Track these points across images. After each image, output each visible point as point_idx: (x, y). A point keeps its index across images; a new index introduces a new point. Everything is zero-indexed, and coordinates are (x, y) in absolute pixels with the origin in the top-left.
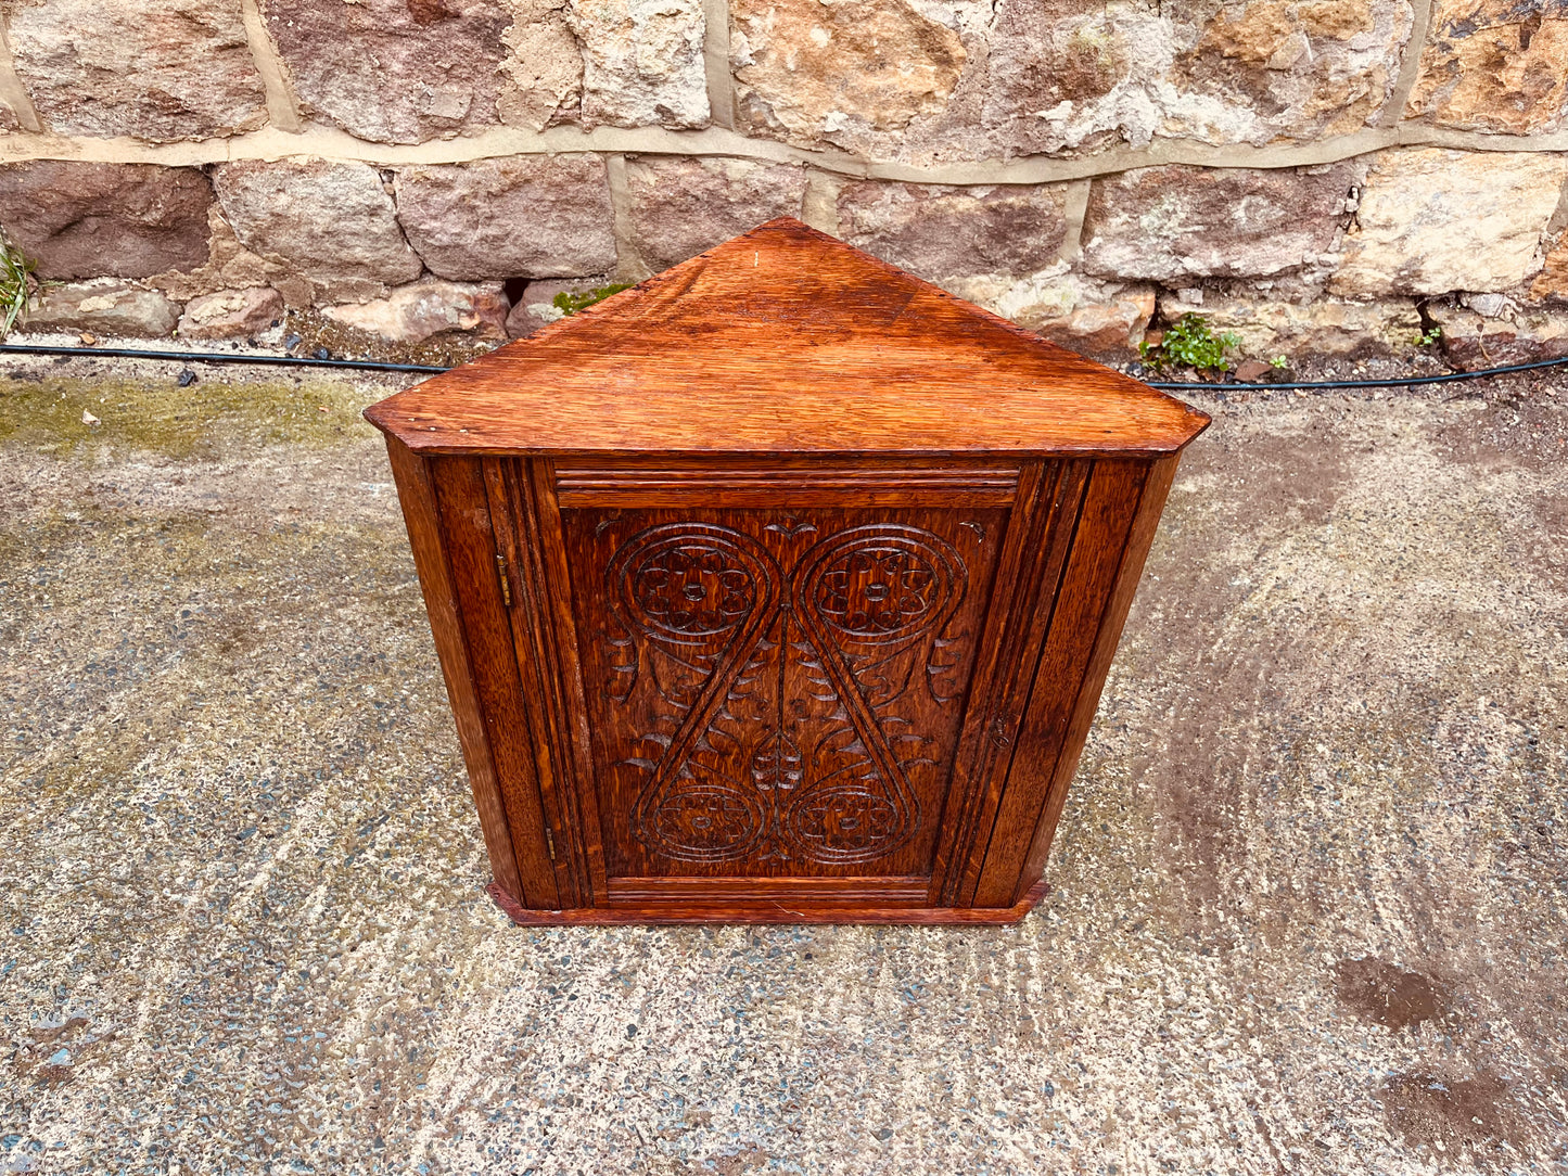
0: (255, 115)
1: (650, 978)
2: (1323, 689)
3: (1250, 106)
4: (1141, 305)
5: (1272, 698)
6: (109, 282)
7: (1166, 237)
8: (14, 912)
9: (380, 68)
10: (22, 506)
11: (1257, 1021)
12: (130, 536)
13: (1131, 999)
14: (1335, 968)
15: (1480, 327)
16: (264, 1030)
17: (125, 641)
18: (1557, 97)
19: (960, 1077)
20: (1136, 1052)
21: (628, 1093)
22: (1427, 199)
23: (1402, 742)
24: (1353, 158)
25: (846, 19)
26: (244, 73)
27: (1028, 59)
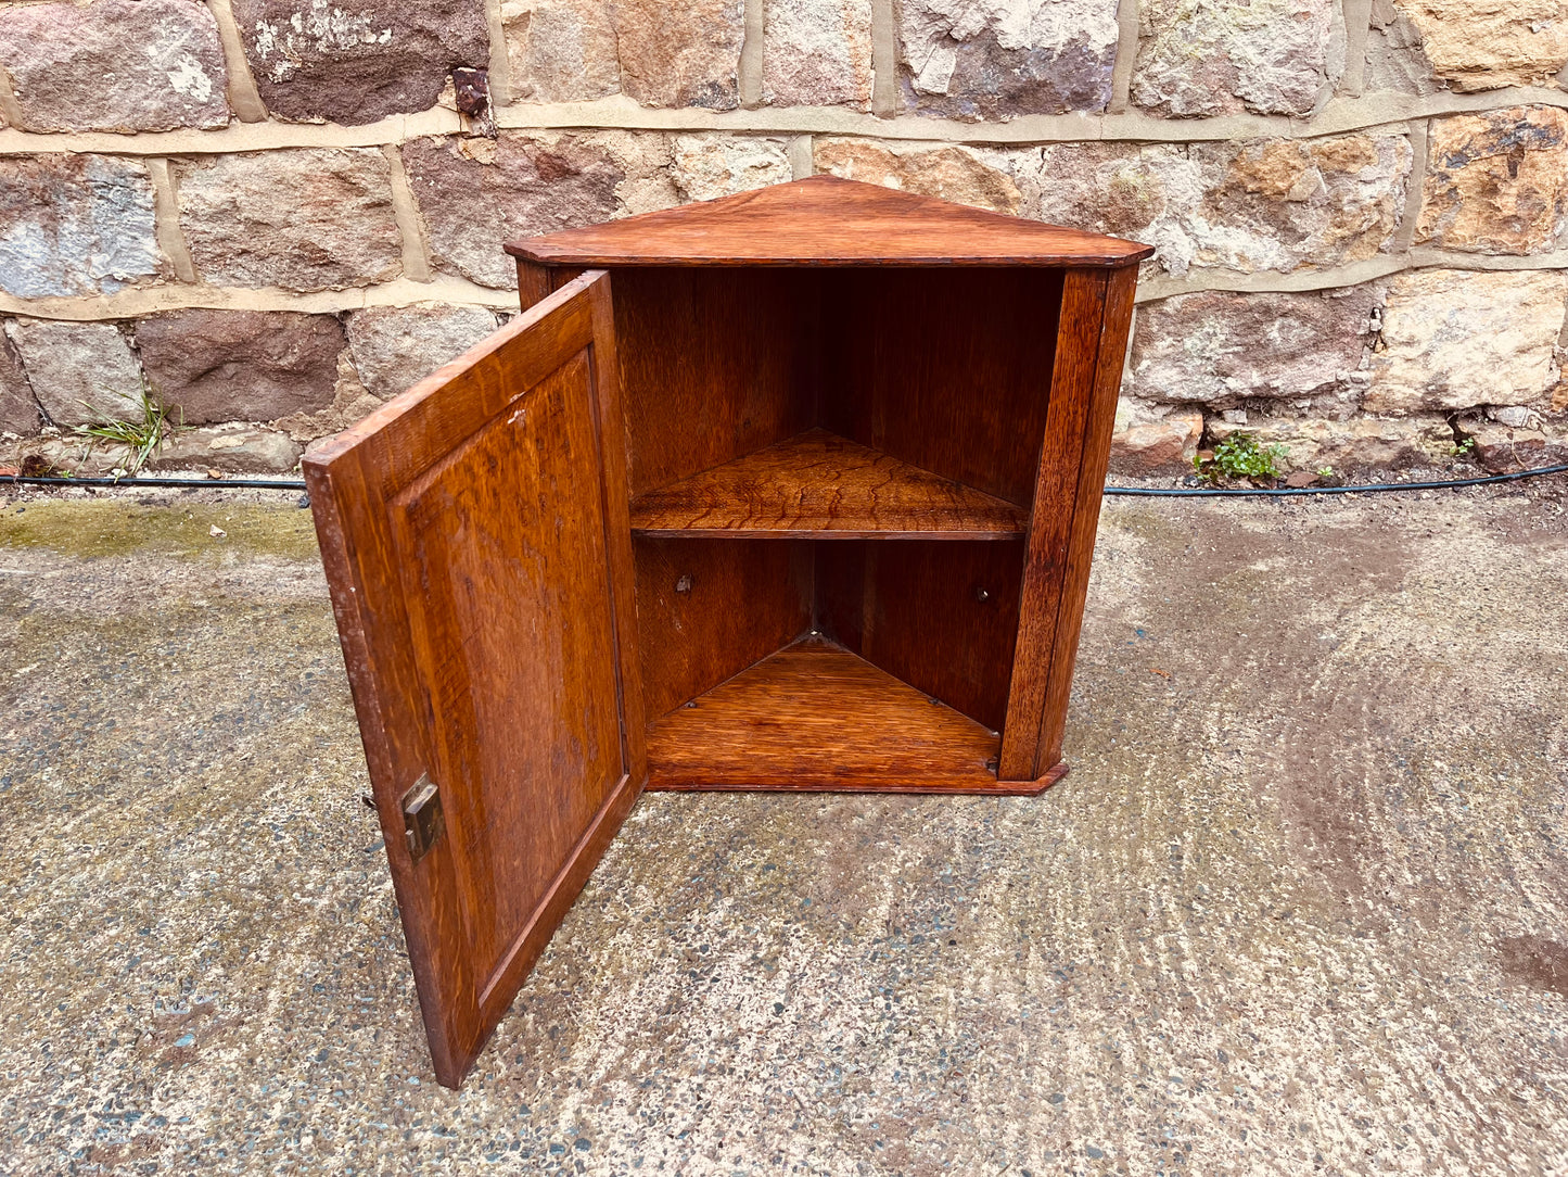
0: (390, 267)
1: (792, 963)
2: (1429, 717)
3: (1274, 235)
4: (1192, 423)
5: (1378, 726)
6: (237, 425)
7: (1209, 359)
8: (138, 916)
9: (506, 221)
10: (152, 597)
11: (1428, 993)
12: (254, 618)
13: (1292, 976)
14: (1496, 945)
15: (1510, 436)
16: (399, 1013)
17: (252, 697)
18: (1548, 220)
19: (1127, 1047)
20: (1307, 1022)
21: (781, 1062)
22: (1445, 316)
23: (1518, 757)
24: (1372, 281)
25: (915, 168)
26: (385, 229)
27: (1075, 199)
